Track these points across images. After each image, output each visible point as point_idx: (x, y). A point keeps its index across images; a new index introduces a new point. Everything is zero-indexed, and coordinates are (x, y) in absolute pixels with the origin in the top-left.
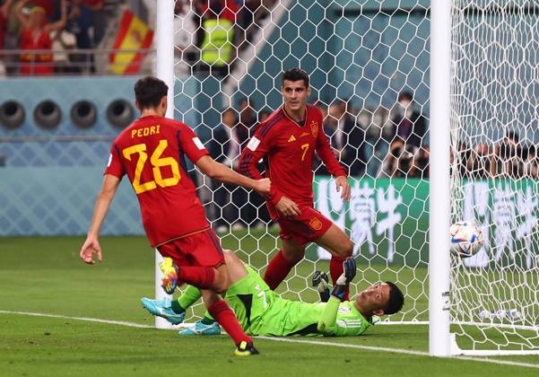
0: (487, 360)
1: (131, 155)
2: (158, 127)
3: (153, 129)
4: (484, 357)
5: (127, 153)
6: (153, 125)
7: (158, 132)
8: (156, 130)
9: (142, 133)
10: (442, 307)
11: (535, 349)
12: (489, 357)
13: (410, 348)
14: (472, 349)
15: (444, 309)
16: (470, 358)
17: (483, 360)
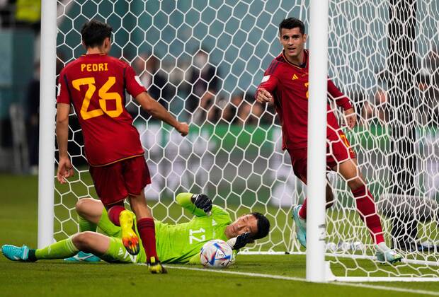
0: (361, 285)
1: (81, 87)
2: (106, 64)
3: (101, 66)
4: (358, 283)
5: (77, 84)
6: (101, 63)
7: (106, 69)
8: (104, 67)
9: (91, 68)
10: (318, 238)
11: (401, 276)
12: (363, 283)
13: (284, 274)
14: (344, 276)
15: (320, 240)
16: (345, 284)
17: (357, 285)
